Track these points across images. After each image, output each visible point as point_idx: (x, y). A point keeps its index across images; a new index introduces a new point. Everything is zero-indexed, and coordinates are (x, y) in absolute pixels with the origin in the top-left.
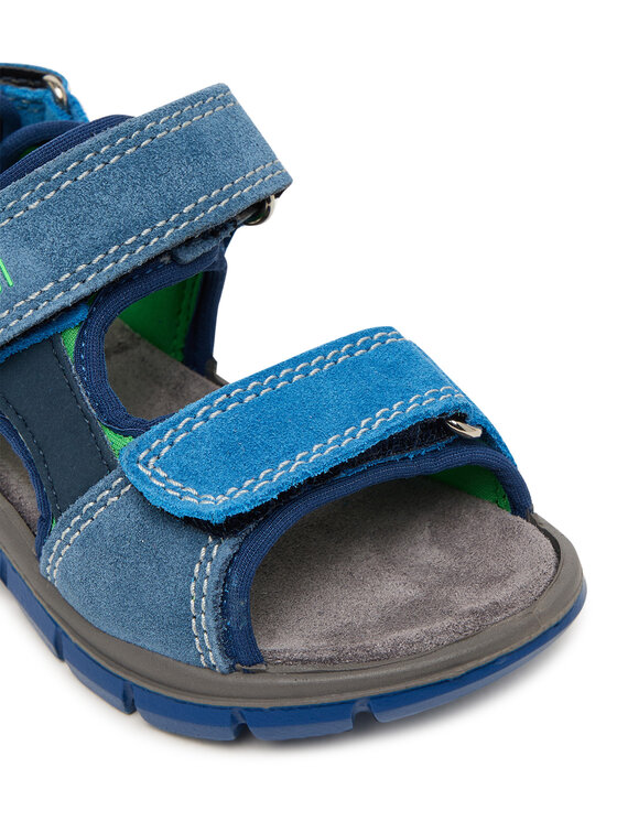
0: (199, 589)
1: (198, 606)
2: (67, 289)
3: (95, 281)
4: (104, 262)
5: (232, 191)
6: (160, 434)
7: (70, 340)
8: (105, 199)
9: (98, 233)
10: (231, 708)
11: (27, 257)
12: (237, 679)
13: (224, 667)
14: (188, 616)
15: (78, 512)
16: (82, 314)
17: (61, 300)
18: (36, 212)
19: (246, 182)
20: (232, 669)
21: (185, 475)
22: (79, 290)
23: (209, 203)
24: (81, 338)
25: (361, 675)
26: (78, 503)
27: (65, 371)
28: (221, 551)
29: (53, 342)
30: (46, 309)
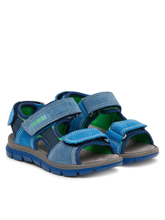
0: (73, 153)
1: (73, 156)
2: (54, 119)
3: (57, 118)
4: (59, 116)
5: (75, 110)
6: (67, 135)
7: (53, 127)
8: (59, 108)
9: (58, 112)
10: (76, 170)
11: (48, 115)
12: (77, 166)
13: (76, 164)
14: (71, 157)
15: (55, 147)
16: (55, 123)
17: (53, 121)
18: (50, 109)
19: (76, 110)
20: (77, 164)
21: (71, 139)
22: (55, 119)
23: (72, 111)
24: (55, 127)
25: (94, 164)
26: (55, 146)
27: (53, 131)
28: (76, 148)
29: (51, 128)
30: (51, 122)
